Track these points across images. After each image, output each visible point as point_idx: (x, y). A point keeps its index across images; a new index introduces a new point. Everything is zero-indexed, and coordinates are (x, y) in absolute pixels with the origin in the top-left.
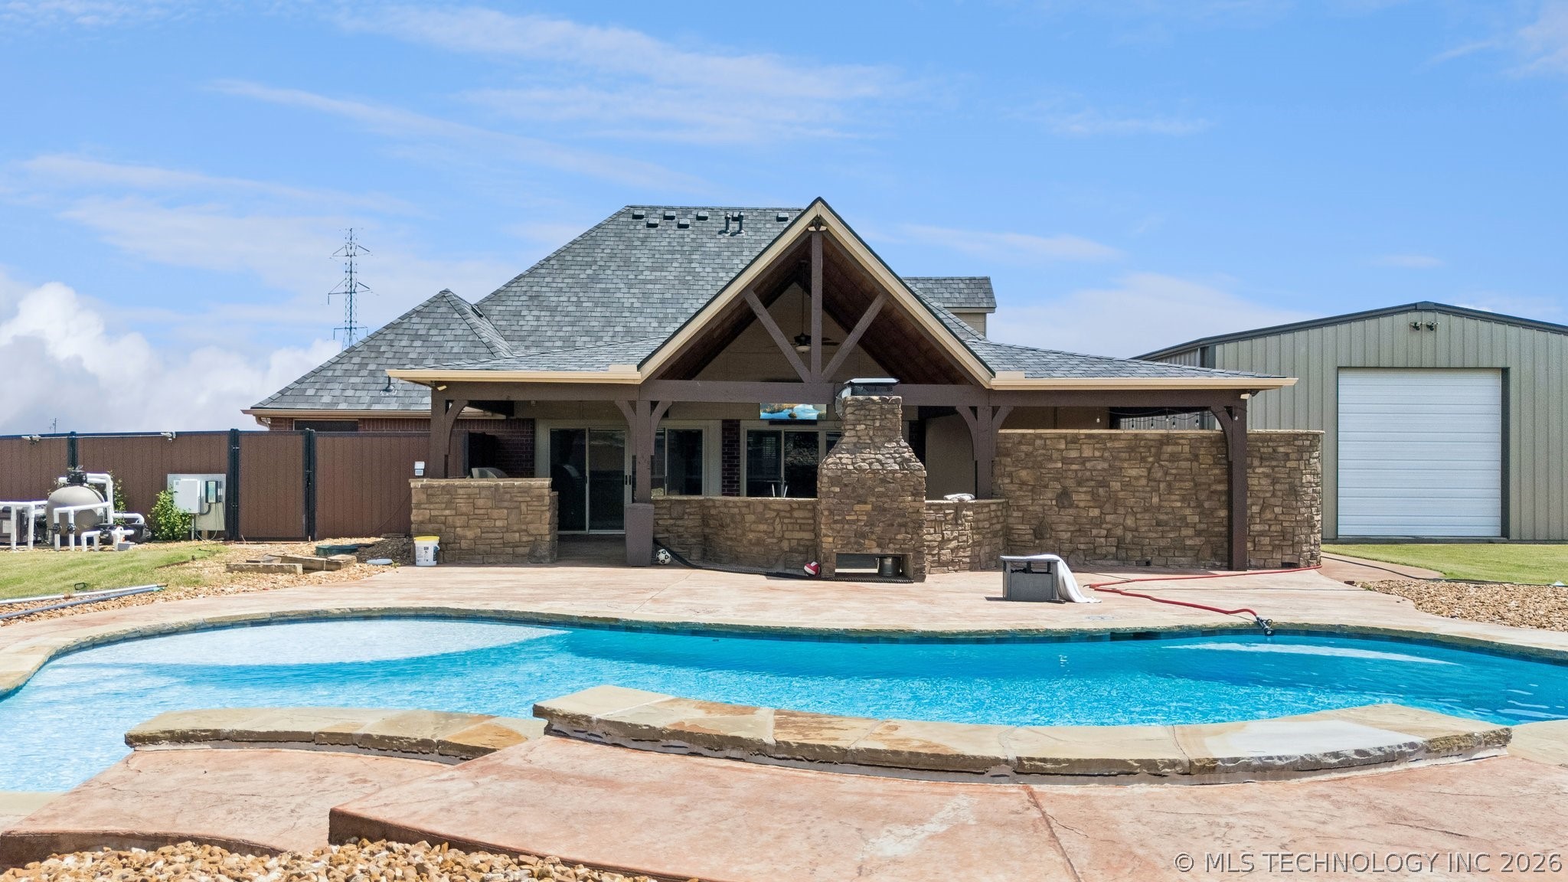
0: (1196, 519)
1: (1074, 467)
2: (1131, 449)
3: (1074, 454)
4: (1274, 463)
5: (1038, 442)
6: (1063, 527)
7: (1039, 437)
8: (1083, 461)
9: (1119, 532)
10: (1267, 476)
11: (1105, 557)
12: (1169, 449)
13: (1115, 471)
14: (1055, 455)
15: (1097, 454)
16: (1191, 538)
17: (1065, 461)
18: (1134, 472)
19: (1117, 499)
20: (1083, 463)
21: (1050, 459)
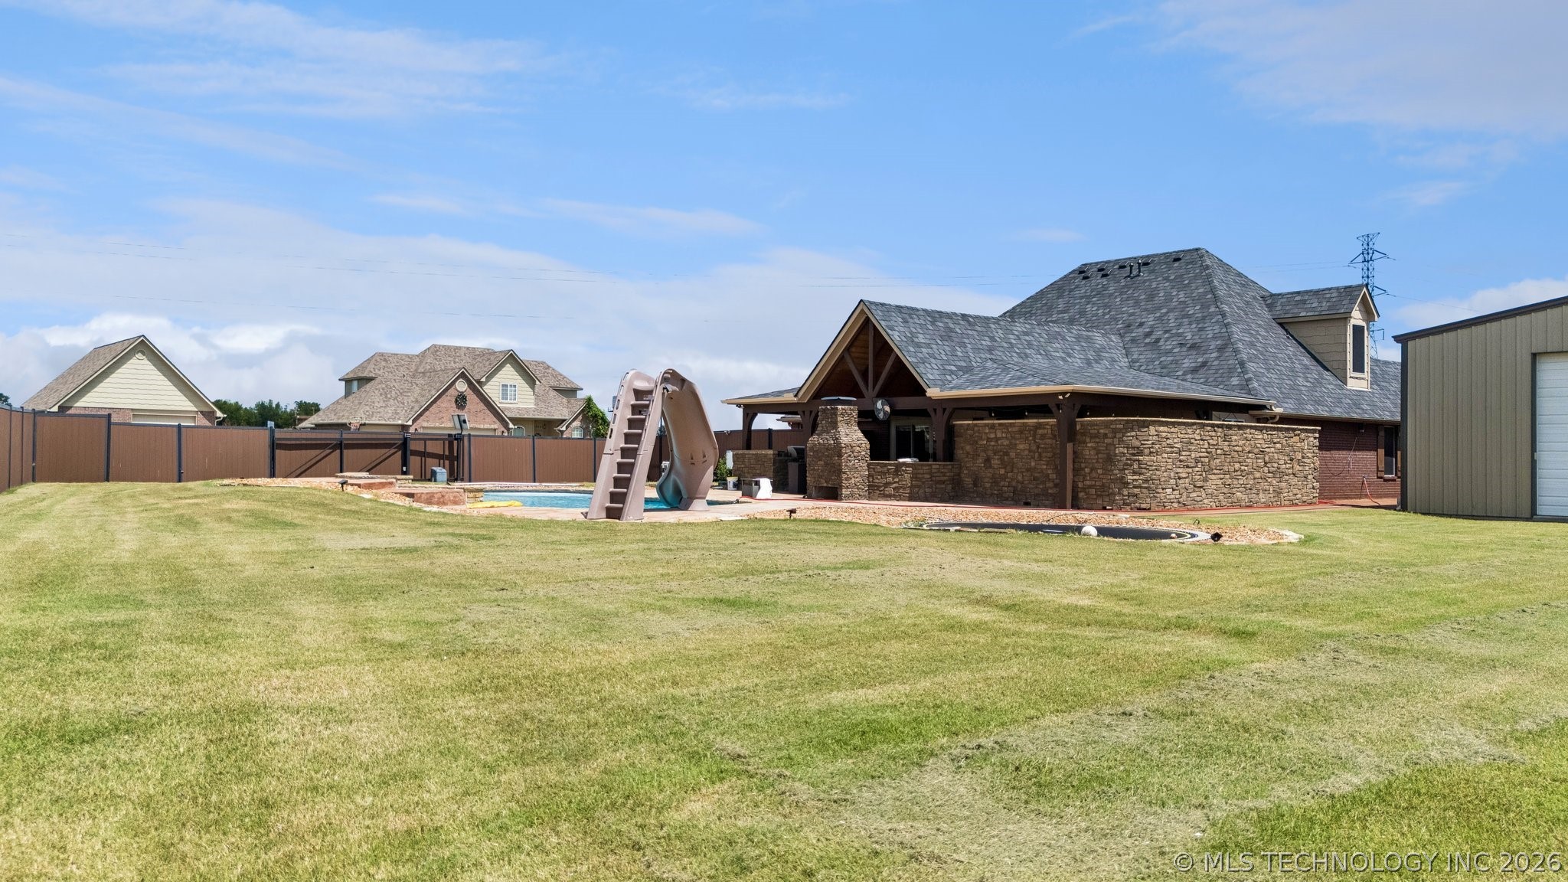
0: (1054, 476)
1: (993, 443)
2: (1021, 432)
3: (992, 436)
4: (1097, 440)
5: (976, 429)
6: (986, 480)
7: (976, 425)
8: (997, 439)
9: (1014, 484)
10: (1094, 448)
11: (1007, 499)
12: (1040, 432)
13: (1013, 446)
14: (984, 436)
15: (1004, 435)
16: (1051, 488)
17: (989, 440)
18: (1021, 447)
19: (1014, 463)
20: (997, 441)
21: (981, 439)
